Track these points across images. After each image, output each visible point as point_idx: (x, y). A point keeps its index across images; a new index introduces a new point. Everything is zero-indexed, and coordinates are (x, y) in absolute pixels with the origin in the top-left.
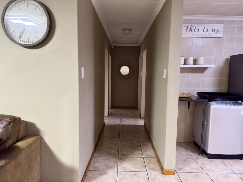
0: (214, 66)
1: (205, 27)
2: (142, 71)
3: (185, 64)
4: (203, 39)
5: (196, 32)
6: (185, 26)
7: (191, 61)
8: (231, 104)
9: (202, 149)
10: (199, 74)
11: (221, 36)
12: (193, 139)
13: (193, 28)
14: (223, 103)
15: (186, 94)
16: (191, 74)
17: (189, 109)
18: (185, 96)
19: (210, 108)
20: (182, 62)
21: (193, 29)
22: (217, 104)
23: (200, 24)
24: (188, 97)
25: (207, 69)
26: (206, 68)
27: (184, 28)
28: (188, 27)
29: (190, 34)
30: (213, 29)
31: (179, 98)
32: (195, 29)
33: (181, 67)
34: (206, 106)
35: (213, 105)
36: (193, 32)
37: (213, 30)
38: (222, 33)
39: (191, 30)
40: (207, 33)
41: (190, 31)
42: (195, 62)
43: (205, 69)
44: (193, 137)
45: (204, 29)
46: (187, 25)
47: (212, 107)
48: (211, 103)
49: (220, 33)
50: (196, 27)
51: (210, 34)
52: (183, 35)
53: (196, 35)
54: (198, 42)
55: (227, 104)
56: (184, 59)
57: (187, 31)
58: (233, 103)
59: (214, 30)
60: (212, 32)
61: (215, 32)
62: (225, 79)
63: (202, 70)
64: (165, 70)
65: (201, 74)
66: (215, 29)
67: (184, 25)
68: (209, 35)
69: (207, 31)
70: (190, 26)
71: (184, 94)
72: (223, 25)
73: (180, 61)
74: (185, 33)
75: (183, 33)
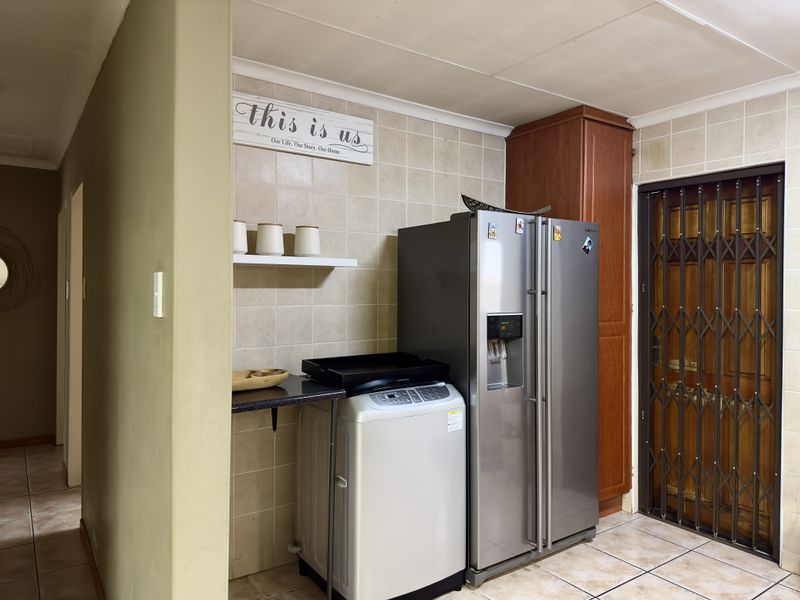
0: (354, 263)
1: (315, 120)
2: (67, 278)
3: (252, 249)
4: (312, 164)
5: (286, 134)
6: (242, 103)
7: (274, 239)
8: (418, 397)
9: (333, 589)
10: (304, 290)
11: (368, 159)
12: (295, 550)
13: (276, 117)
14: (393, 396)
15: (264, 374)
16: (276, 291)
17: (275, 429)
18: (258, 382)
19: (353, 420)
20: (242, 243)
21: (276, 121)
22: (377, 402)
23: (300, 107)
24: (271, 385)
25: (333, 273)
26: (328, 270)
27: (241, 108)
28: (255, 107)
29: (262, 136)
30: (342, 132)
31: (235, 393)
32: (282, 120)
33: (235, 264)
34: (338, 416)
35: (362, 410)
36: (275, 132)
37: (344, 136)
38: (371, 149)
39: (267, 120)
40: (325, 143)
41: (263, 125)
42: (290, 245)
43: (326, 271)
44: (296, 544)
45: (313, 126)
46: (253, 99)
47: (361, 417)
48: (354, 400)
49: (364, 149)
50: (283, 114)
51: (333, 148)
52: (237, 137)
53: (288, 143)
54: (296, 171)
55: (405, 399)
56: (248, 232)
57: (251, 121)
58: (423, 392)
59: (345, 134)
60: (341, 143)
61: (349, 144)
62: (388, 305)
63: (315, 276)
64: (160, 275)
65: (313, 290)
66: (348, 133)
67: (237, 98)
68: (330, 150)
69: (325, 135)
70: (265, 106)
71: (253, 372)
72: (371, 122)
73: (230, 238)
74: (246, 132)
75: (236, 127)
